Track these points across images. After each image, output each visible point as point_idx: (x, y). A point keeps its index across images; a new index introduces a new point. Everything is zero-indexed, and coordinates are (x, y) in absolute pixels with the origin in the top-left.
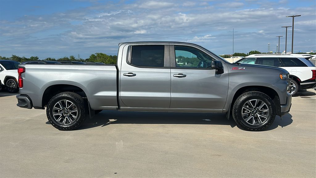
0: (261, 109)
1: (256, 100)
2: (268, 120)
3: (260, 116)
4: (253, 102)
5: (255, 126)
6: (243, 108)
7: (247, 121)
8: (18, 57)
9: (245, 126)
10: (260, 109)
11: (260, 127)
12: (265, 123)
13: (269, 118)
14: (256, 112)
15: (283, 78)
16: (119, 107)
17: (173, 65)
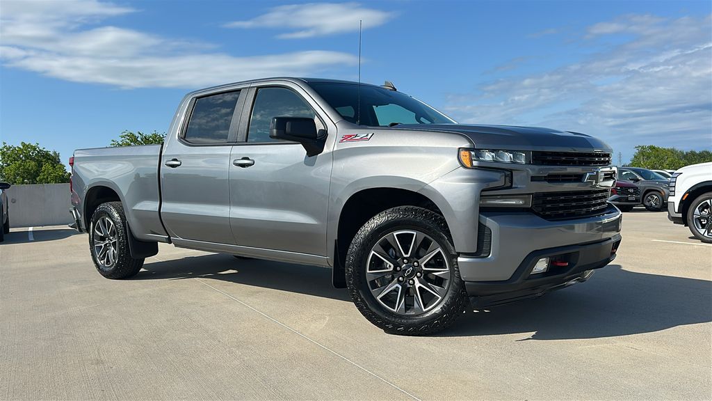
0: (425, 266)
1: (415, 233)
2: (443, 303)
3: (420, 288)
4: (405, 240)
5: (401, 317)
6: (373, 252)
7: (378, 298)
9: (372, 312)
10: (423, 265)
11: (414, 323)
12: (433, 311)
13: (446, 298)
14: (413, 273)
15: (475, 163)
16: (169, 237)
17: (241, 138)
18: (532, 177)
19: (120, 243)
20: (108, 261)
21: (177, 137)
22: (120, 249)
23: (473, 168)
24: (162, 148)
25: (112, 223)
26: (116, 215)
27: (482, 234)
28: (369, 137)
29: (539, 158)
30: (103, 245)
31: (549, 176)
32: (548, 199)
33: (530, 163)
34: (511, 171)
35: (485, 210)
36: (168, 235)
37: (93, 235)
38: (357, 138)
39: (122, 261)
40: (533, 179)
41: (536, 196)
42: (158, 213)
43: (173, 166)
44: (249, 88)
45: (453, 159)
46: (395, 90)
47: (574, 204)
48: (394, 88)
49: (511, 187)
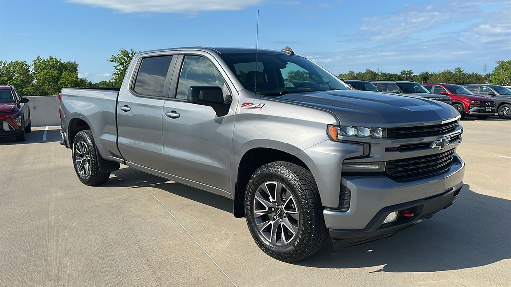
8: (373, 73)
15: (340, 137)
16: (125, 161)
17: (172, 94)
18: (386, 149)
19: (92, 161)
20: (85, 173)
21: (128, 89)
22: (92, 165)
23: (339, 141)
24: (118, 95)
25: (86, 146)
26: (89, 141)
27: (343, 192)
28: (261, 106)
29: (393, 133)
30: (82, 161)
31: (401, 146)
32: (400, 164)
33: (385, 138)
34: (369, 144)
35: (346, 175)
36: (124, 159)
37: (75, 153)
38: (253, 106)
39: (94, 174)
40: (387, 150)
41: (389, 163)
42: (116, 143)
43: (125, 111)
44: (179, 54)
45: (323, 133)
46: (294, 54)
47: (422, 166)
48: (292, 52)
49: (368, 157)
